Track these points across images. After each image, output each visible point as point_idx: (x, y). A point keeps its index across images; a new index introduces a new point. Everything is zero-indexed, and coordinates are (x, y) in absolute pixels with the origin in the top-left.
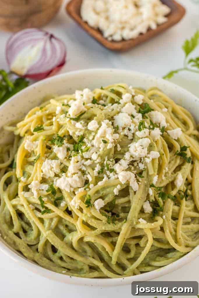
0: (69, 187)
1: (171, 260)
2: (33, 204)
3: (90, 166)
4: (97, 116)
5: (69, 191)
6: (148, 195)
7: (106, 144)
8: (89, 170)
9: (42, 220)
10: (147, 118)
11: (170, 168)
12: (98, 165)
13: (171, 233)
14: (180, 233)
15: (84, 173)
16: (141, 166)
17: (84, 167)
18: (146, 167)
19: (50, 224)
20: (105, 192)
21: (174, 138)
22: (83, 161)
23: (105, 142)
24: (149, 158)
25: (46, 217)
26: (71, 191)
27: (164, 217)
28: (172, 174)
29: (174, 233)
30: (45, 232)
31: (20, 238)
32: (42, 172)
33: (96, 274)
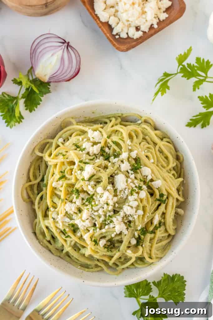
0: (83, 227)
1: (146, 265)
2: (59, 229)
3: (97, 215)
4: (103, 181)
5: (83, 229)
6: (134, 235)
7: (108, 206)
8: (97, 218)
9: (66, 241)
10: (138, 173)
11: (151, 209)
12: (102, 216)
13: (147, 253)
14: (154, 251)
15: (93, 219)
16: (131, 219)
17: (93, 215)
18: (134, 220)
19: (71, 243)
20: (106, 234)
21: (155, 187)
22: (93, 212)
23: (108, 204)
24: (136, 215)
25: (68, 239)
26: (84, 229)
27: (144, 246)
28: (152, 214)
29: (149, 252)
30: (68, 248)
31: (51, 244)
32: (65, 210)
33: (99, 269)
